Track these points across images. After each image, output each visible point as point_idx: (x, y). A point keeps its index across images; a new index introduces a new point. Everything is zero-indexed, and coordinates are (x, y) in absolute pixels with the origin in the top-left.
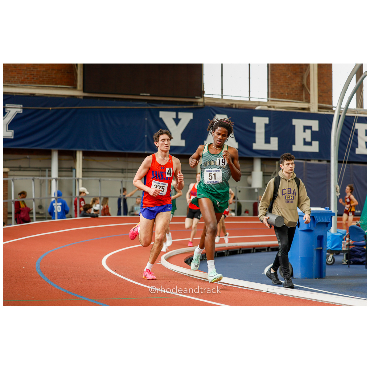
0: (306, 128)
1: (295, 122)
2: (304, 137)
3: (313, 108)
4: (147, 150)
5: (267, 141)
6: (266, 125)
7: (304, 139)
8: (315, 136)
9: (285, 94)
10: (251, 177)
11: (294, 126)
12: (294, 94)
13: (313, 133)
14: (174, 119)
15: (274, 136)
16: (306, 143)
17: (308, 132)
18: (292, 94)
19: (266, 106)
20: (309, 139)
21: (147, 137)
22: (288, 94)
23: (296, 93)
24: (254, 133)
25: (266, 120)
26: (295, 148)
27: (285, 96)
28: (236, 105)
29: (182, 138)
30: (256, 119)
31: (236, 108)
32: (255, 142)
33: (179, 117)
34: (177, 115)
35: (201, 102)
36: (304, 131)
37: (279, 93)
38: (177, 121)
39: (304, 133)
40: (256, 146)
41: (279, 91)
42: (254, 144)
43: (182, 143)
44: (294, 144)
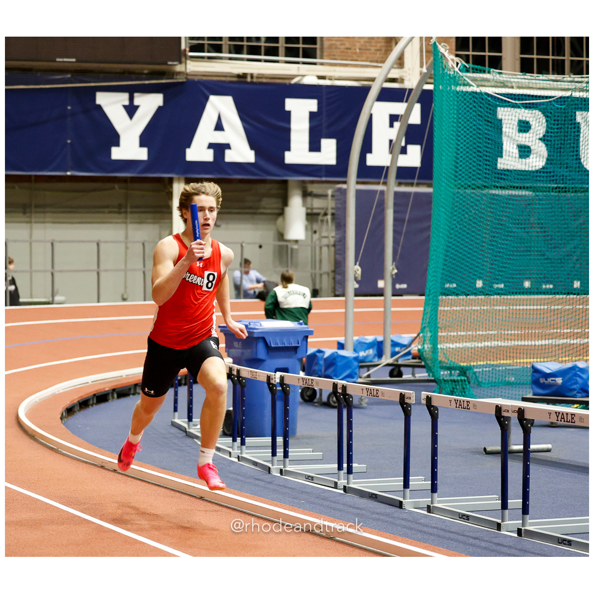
0: (393, 118)
2: (391, 137)
3: (410, 80)
4: (72, 169)
5: (315, 146)
6: (312, 115)
7: (391, 141)
8: (413, 135)
9: (356, 49)
10: (284, 219)
11: (371, 115)
12: (373, 49)
13: (410, 128)
14: (125, 107)
15: (329, 136)
18: (369, 50)
19: (312, 75)
21: (71, 144)
22: (360, 49)
23: (378, 48)
24: (288, 130)
25: (312, 105)
26: (372, 160)
27: (355, 53)
28: (252, 76)
29: (142, 145)
30: (290, 104)
31: (252, 83)
32: (289, 149)
33: (136, 102)
34: (131, 99)
35: (179, 73)
36: (391, 126)
37: (342, 47)
38: (131, 110)
39: (391, 129)
40: (290, 158)
41: (341, 44)
42: (287, 154)
43: (142, 154)
44: (370, 152)
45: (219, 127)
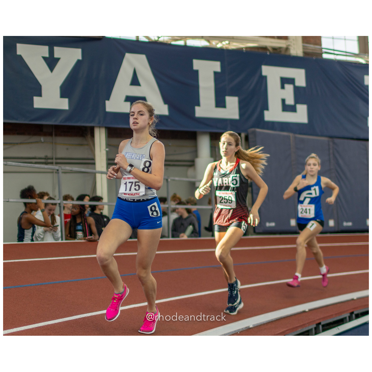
0: (285, 81)
1: (266, 70)
2: (283, 97)
3: (294, 49)
5: (220, 103)
6: (216, 75)
7: (283, 101)
10: (195, 169)
11: (265, 77)
13: (297, 90)
14: (44, 58)
15: (232, 94)
16: (286, 108)
17: (289, 88)
20: (290, 101)
24: (197, 87)
25: (216, 66)
26: (269, 116)
29: (63, 96)
30: (197, 64)
32: (199, 105)
33: (56, 56)
34: (51, 52)
36: (283, 87)
38: (52, 62)
39: (283, 91)
40: (200, 112)
42: (197, 108)
43: (64, 104)
44: (267, 109)
45: (135, 82)
